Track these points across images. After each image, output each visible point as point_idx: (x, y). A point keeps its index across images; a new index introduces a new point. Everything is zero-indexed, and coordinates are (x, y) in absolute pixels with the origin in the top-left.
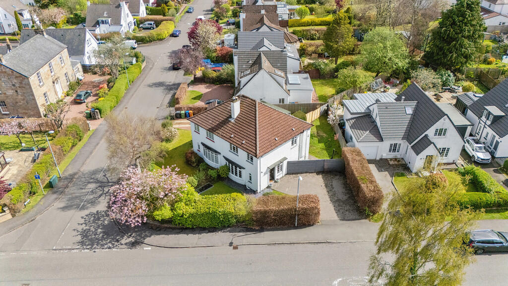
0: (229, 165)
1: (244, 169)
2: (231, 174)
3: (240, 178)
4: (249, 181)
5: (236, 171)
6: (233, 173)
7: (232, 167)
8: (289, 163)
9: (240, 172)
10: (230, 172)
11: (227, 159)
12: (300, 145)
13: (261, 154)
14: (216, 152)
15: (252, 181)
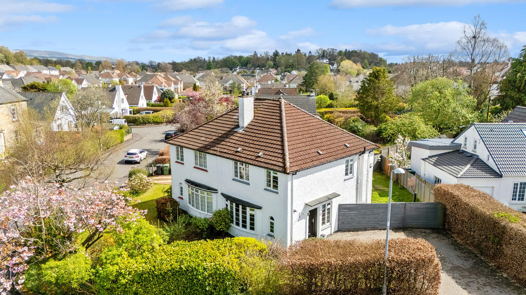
0: (232, 208)
1: (259, 208)
2: (234, 225)
3: (252, 231)
4: (269, 235)
5: (244, 218)
6: (238, 224)
7: (237, 210)
8: (341, 207)
9: (252, 218)
10: (232, 222)
11: (227, 197)
12: (357, 178)
13: (295, 169)
14: (209, 189)
15: (275, 234)
